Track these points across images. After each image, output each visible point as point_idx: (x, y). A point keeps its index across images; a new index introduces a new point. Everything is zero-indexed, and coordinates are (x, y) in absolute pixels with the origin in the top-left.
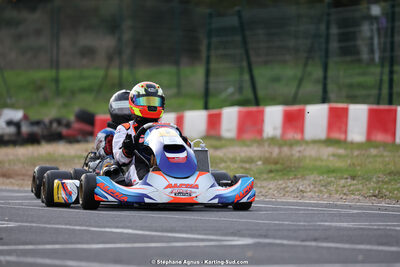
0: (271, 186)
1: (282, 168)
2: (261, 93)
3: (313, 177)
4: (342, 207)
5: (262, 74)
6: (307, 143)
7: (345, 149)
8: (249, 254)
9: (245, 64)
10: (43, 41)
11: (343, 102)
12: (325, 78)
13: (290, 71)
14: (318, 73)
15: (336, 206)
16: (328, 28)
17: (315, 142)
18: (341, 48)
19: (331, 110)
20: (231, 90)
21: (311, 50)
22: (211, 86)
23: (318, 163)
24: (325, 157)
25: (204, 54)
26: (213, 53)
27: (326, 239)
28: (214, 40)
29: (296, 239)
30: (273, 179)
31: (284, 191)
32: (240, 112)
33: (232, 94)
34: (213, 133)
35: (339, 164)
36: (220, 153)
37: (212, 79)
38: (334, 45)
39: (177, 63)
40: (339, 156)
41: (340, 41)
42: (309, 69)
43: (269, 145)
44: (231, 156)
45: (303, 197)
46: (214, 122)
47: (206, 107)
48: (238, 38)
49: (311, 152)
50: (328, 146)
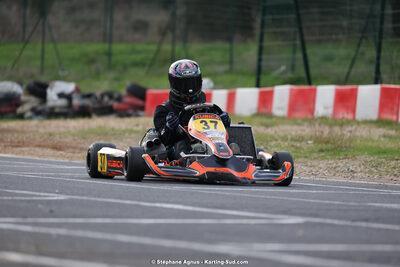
0: (321, 165)
1: (332, 148)
2: (313, 72)
3: (364, 157)
4: (392, 188)
5: (315, 53)
6: (358, 123)
7: (396, 130)
8: (300, 233)
9: (298, 42)
10: (96, 15)
11: (395, 84)
12: (378, 58)
13: (343, 51)
14: (371, 53)
15: (386, 187)
16: (383, 8)
17: (366, 122)
18: (395, 29)
19: (384, 91)
20: (283, 68)
21: (364, 30)
22: (264, 64)
23: (370, 144)
24: (376, 138)
25: (257, 32)
26: (266, 30)
27: (377, 220)
28: (269, 17)
29: (346, 219)
30: (323, 158)
31: (334, 170)
32: (291, 90)
33: (284, 72)
34: (264, 110)
35: (390, 145)
36: (270, 131)
37: (264, 57)
38: (388, 26)
39: (229, 40)
40: (390, 138)
41: (394, 22)
42: (362, 48)
43: (320, 125)
44: (282, 134)
45: (353, 177)
46: (266, 99)
47: (258, 85)
48: (293, 16)
49: (362, 132)
50: (379, 127)
